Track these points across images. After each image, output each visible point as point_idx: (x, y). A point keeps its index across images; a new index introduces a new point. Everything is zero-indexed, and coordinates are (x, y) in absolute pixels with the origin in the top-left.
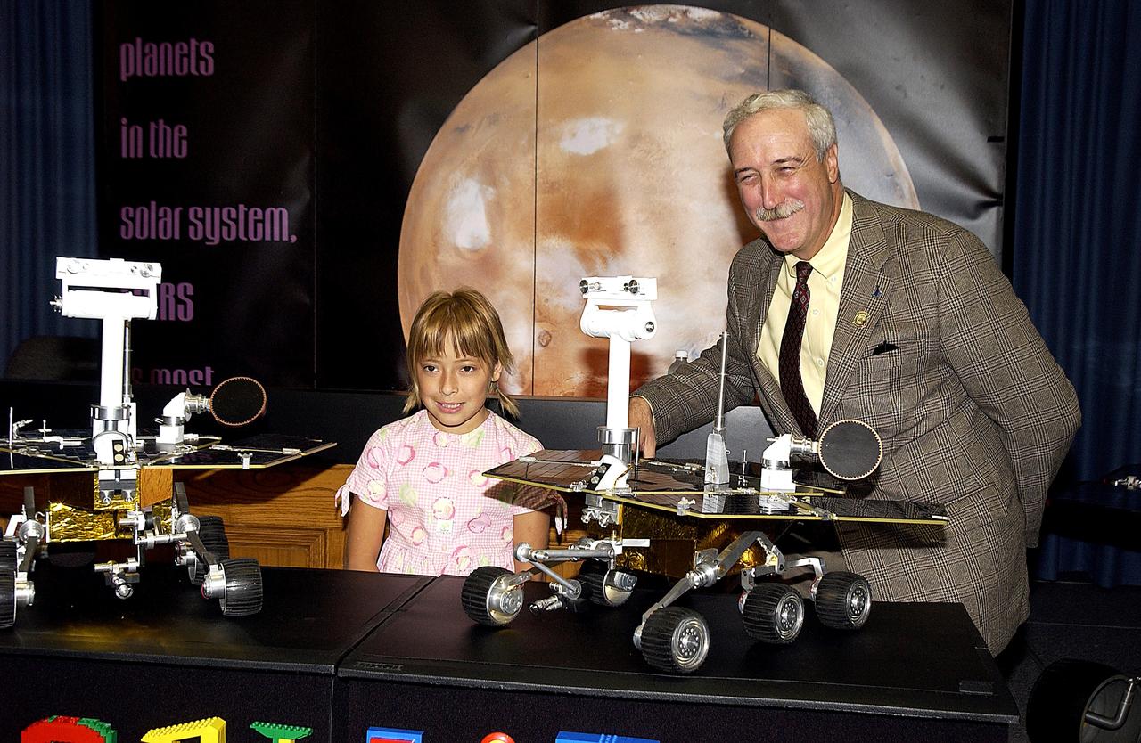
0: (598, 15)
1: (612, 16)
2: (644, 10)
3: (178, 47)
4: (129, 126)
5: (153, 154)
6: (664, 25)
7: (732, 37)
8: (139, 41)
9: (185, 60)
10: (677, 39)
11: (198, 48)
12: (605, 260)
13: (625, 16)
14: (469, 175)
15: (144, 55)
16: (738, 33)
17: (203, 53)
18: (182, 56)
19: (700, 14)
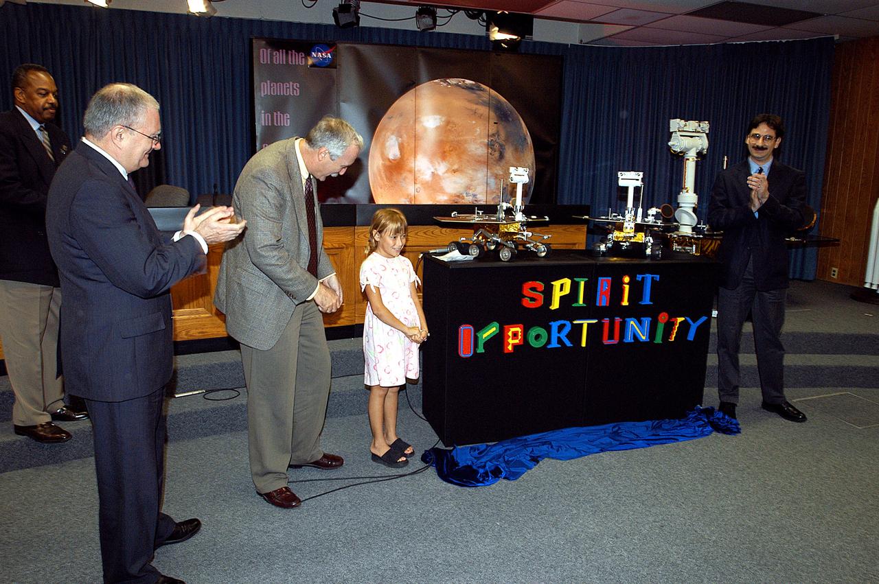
0: (437, 81)
1: (441, 81)
2: (451, 79)
3: (285, 85)
4: (265, 113)
5: (275, 124)
6: (457, 85)
7: (478, 90)
8: (268, 81)
9: (288, 90)
10: (461, 90)
11: (293, 85)
12: (439, 163)
13: (445, 82)
14: (393, 134)
15: (271, 87)
16: (480, 89)
17: (295, 87)
18: (287, 88)
19: (468, 82)
